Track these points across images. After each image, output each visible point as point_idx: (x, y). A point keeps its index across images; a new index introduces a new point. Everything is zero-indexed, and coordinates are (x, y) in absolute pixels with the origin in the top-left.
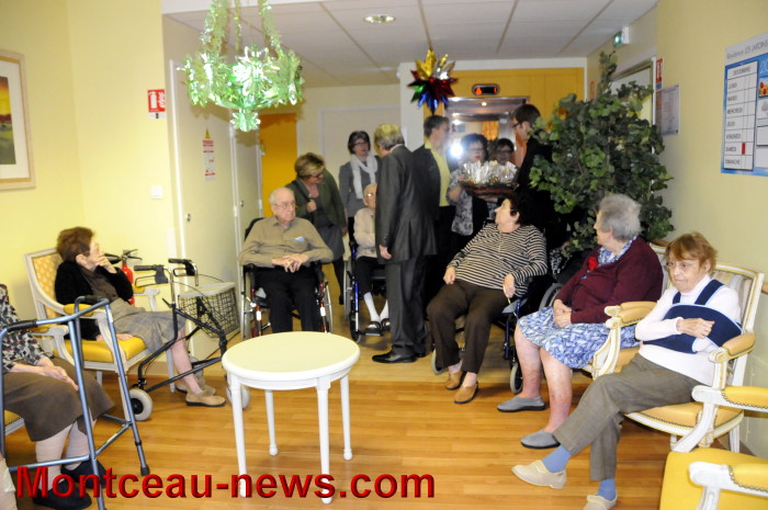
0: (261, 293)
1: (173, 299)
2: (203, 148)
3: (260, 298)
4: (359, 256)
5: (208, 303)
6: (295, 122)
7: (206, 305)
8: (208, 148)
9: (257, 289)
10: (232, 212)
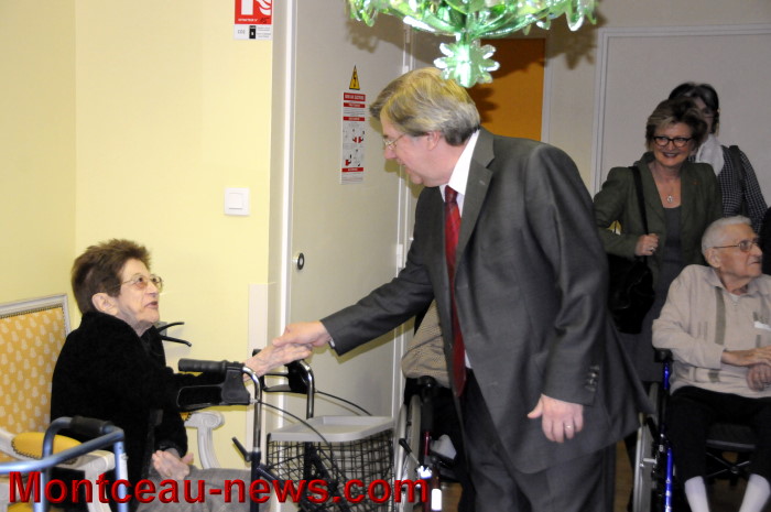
0: (445, 448)
1: (257, 442)
2: (343, 111)
3: (440, 457)
4: (676, 385)
5: (331, 459)
6: (543, 64)
7: (326, 464)
8: (351, 111)
9: (436, 437)
10: (391, 256)
